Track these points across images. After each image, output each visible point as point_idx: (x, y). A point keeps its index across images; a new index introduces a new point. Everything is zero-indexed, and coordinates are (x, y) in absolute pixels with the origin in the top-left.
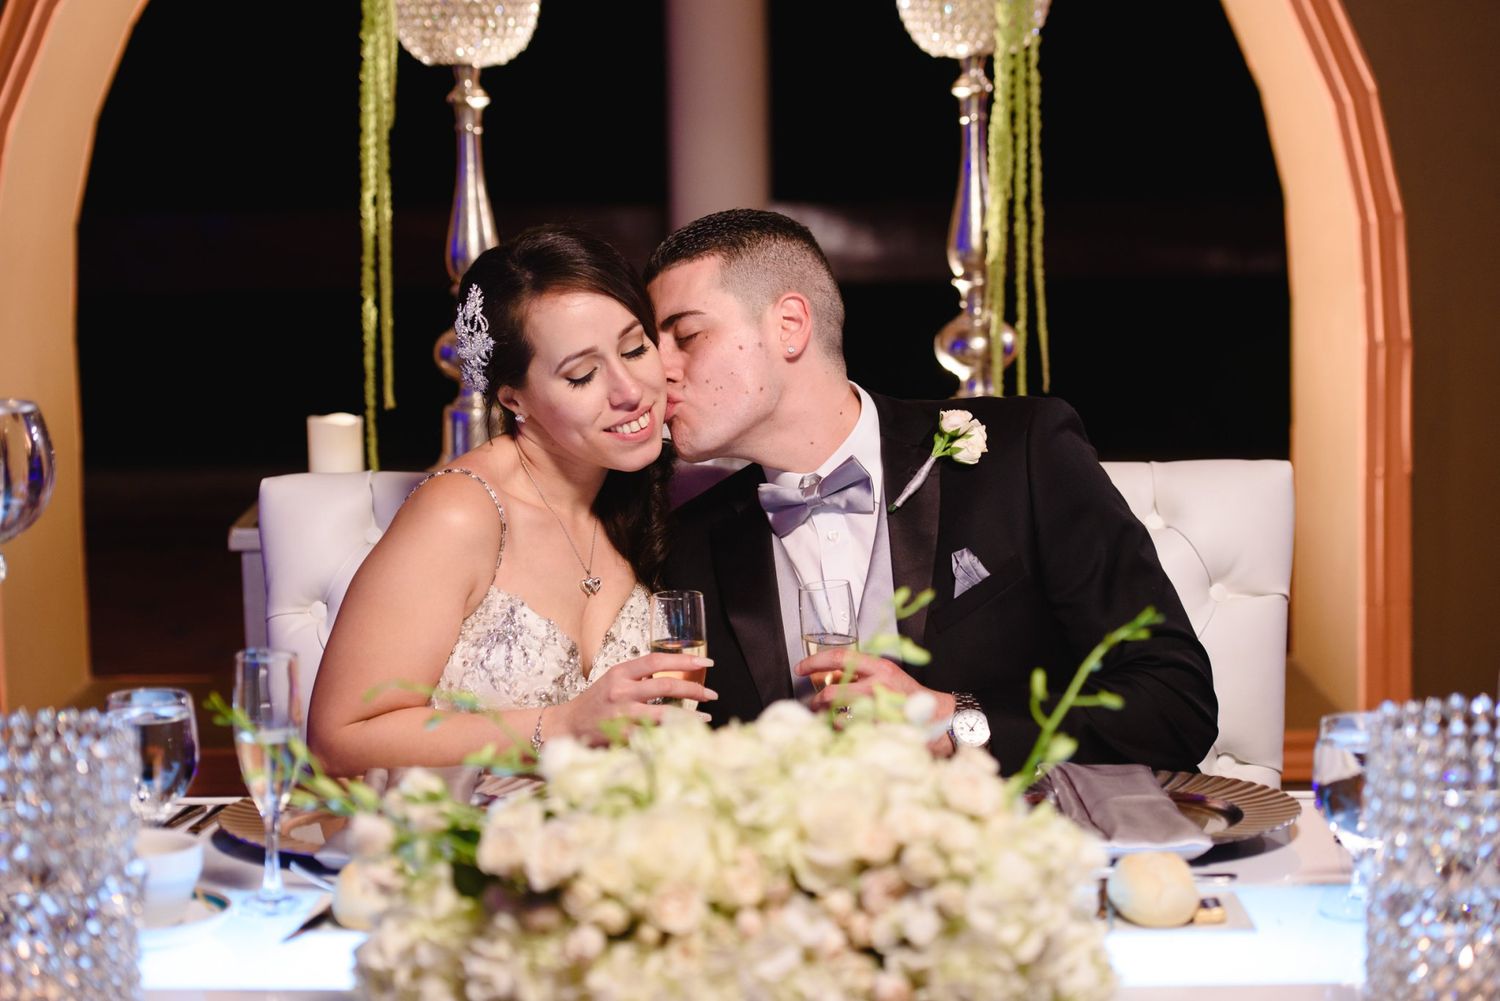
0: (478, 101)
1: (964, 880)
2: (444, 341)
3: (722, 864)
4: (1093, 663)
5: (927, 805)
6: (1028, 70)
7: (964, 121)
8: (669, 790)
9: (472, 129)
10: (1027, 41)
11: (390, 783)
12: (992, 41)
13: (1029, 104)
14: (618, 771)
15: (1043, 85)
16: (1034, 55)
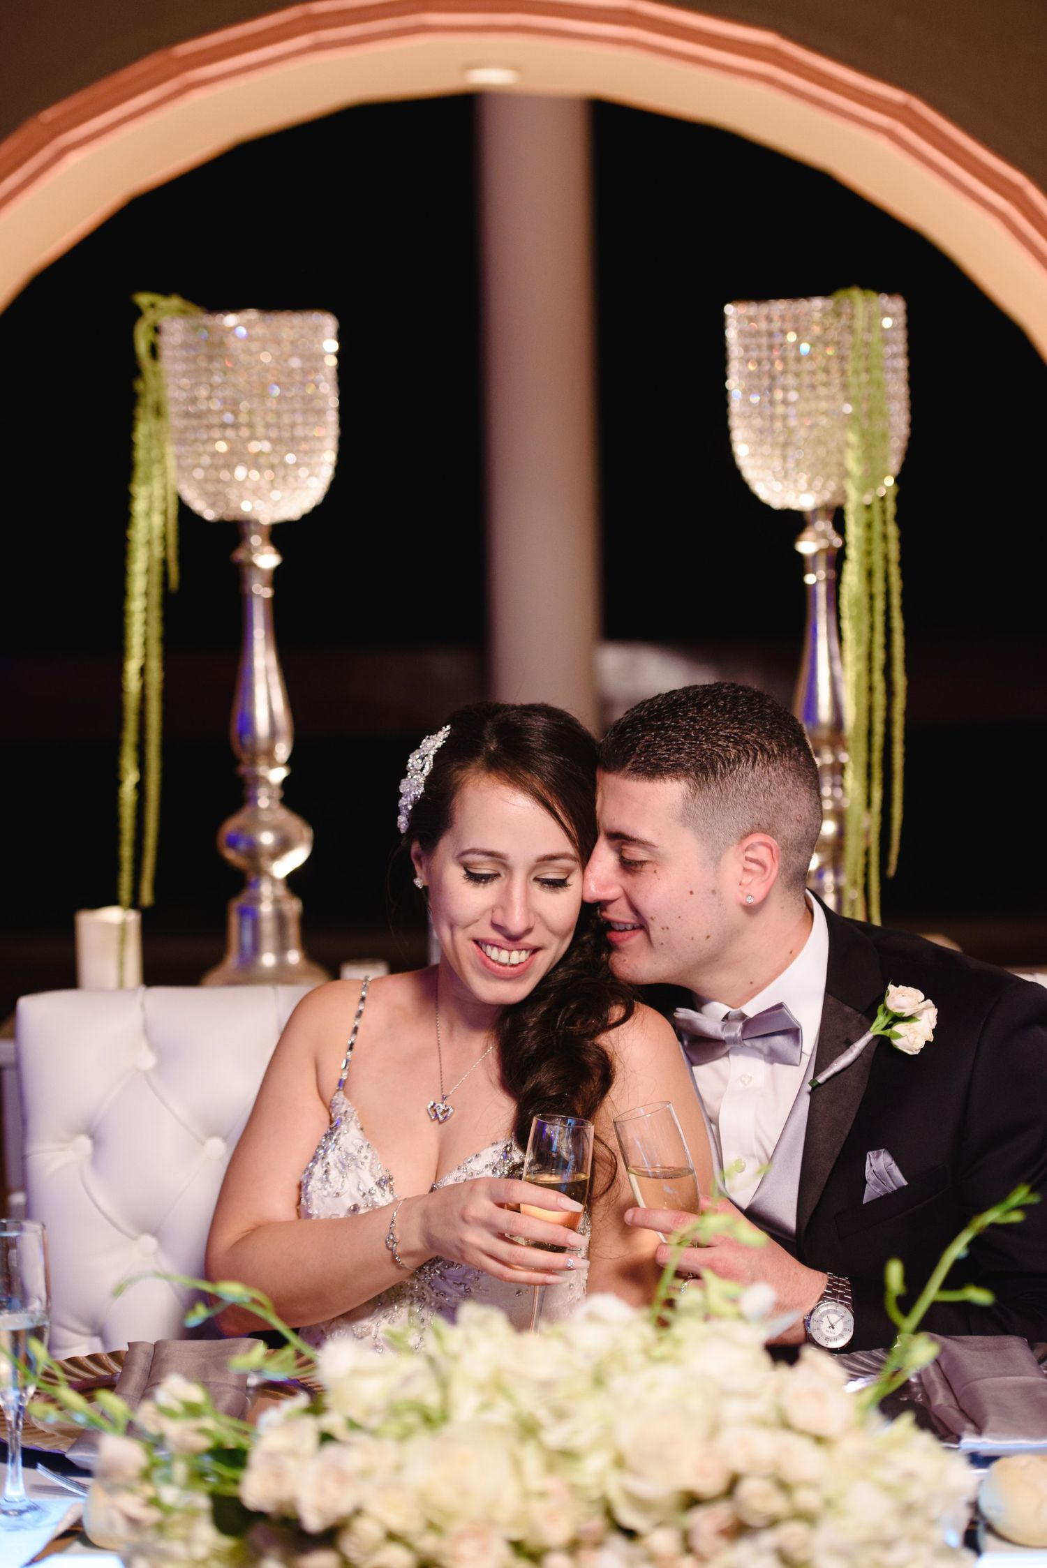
0: (267, 559)
1: (807, 1518)
2: (231, 826)
3: (526, 1495)
4: (957, 1250)
5: (763, 1423)
6: (884, 522)
7: (810, 579)
8: (465, 1405)
9: (261, 592)
10: (882, 492)
11: (146, 1392)
12: (843, 493)
13: (886, 559)
14: (407, 1380)
15: (902, 540)
16: (891, 507)
